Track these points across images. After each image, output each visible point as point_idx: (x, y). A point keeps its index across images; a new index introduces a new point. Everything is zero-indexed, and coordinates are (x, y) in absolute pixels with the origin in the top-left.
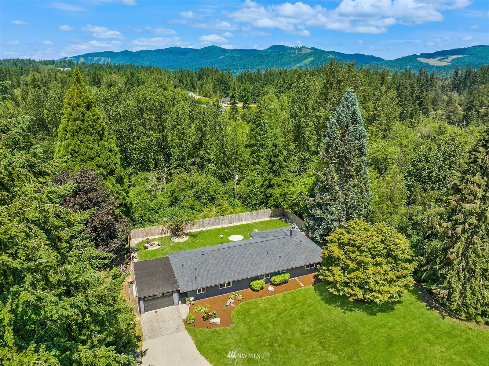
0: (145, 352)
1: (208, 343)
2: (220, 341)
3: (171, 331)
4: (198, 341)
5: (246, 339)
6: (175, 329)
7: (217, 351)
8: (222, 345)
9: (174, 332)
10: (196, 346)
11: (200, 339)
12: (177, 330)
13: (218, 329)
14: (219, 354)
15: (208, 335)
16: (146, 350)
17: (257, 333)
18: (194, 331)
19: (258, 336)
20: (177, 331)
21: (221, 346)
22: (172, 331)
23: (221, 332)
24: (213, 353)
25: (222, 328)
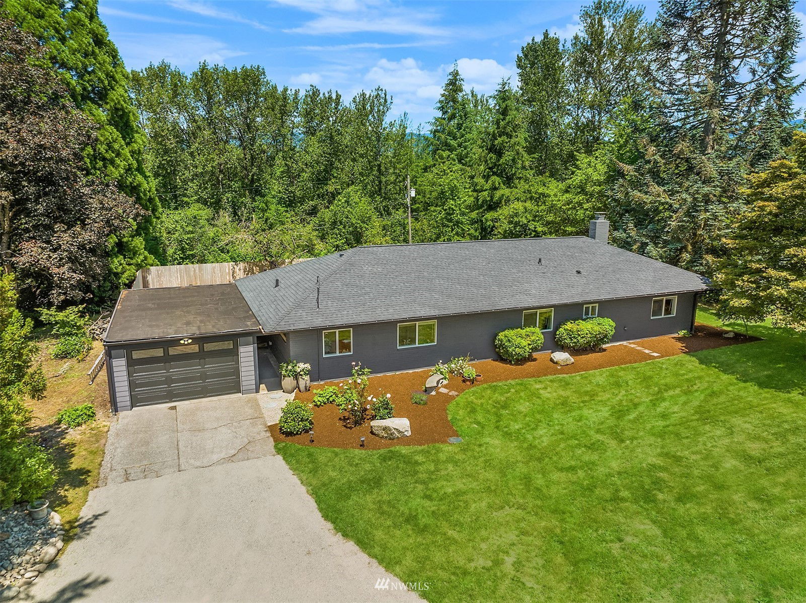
0: (86, 523)
1: (369, 491)
2: (420, 487)
3: (215, 457)
4: (324, 485)
5: (527, 480)
6: (233, 452)
7: (411, 518)
8: (429, 497)
9: (231, 459)
10: (318, 502)
11: (332, 480)
12: (242, 453)
13: (404, 450)
14: (423, 530)
15: (368, 467)
16: (96, 517)
17: (567, 461)
18: (310, 455)
19: (572, 469)
20: (240, 456)
21: (427, 503)
22: (223, 455)
23: (420, 458)
24: (395, 526)
25: (420, 448)
